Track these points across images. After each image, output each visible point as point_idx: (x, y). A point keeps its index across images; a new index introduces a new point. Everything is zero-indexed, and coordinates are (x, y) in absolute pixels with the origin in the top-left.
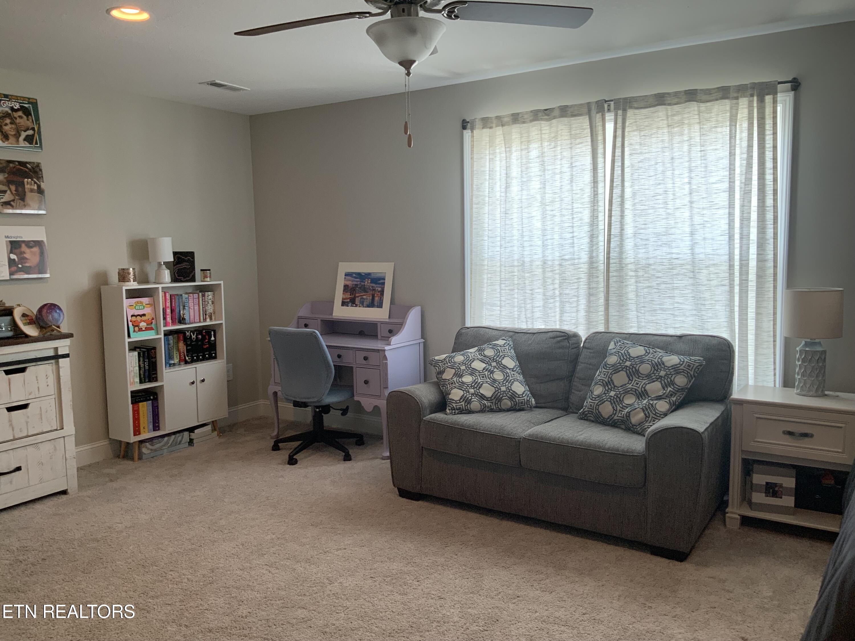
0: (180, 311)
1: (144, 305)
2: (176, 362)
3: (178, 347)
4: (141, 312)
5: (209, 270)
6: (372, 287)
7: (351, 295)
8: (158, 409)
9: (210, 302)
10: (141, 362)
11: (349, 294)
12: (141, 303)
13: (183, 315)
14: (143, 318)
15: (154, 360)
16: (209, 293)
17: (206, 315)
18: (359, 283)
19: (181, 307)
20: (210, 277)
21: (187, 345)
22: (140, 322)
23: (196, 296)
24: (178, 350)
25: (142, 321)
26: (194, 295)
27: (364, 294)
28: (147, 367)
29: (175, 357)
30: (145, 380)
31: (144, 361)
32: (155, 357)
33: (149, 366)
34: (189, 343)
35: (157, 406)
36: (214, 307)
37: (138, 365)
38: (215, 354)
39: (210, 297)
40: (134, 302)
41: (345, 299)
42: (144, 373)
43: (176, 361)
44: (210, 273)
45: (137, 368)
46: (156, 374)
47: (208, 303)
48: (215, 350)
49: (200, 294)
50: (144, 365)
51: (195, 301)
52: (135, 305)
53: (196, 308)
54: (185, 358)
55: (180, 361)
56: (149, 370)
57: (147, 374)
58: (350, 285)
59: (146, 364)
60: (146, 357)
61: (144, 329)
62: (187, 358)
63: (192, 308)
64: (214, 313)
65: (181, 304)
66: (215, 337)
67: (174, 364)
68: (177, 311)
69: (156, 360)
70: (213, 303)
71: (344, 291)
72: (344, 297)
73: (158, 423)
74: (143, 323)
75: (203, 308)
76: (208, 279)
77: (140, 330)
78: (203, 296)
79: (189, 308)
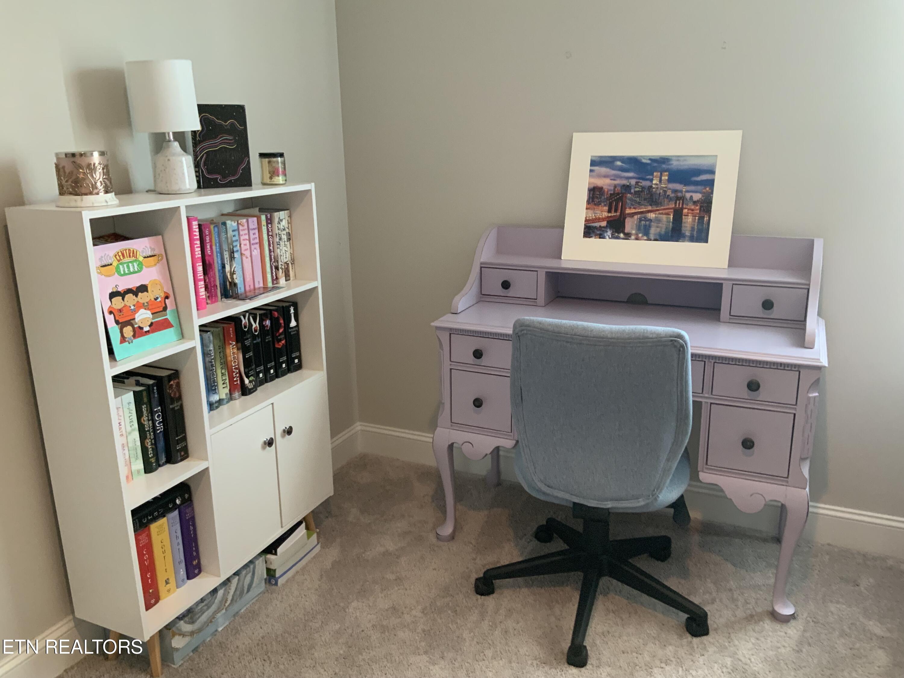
0: (224, 267)
1: (141, 259)
2: (223, 396)
3: (225, 356)
4: (133, 282)
5: (281, 155)
6: (675, 191)
7: (609, 211)
8: (194, 525)
9: (284, 237)
10: (145, 418)
11: (606, 208)
12: (133, 254)
13: (232, 274)
14: (143, 297)
15: (176, 406)
16: (282, 213)
17: (277, 268)
18: (633, 182)
19: (226, 255)
20: (285, 174)
21: (245, 350)
22: (135, 311)
23: (253, 221)
24: (225, 364)
25: (139, 306)
26: (250, 220)
27: (650, 208)
28: (160, 427)
29: (220, 382)
30: (157, 460)
31: (152, 413)
32: (180, 398)
33: (164, 422)
34: (247, 343)
35: (193, 518)
36: (292, 247)
37: (136, 425)
38: (299, 358)
39: (284, 223)
40: (112, 254)
41: (594, 221)
42: (155, 444)
43: (223, 392)
44: (284, 163)
45: (136, 435)
46: (185, 439)
47: (280, 239)
48: (299, 350)
49: (263, 217)
50: (154, 421)
51: (252, 236)
52: (115, 263)
53: (256, 253)
54: (242, 381)
55: (231, 392)
56: (166, 433)
57: (161, 444)
58: (606, 188)
59: (158, 419)
60: (155, 402)
61: (147, 329)
62: (247, 381)
63: (248, 253)
64: (293, 261)
65: (225, 247)
66: (297, 320)
67: (220, 402)
68: (217, 266)
69: (181, 406)
70: (289, 239)
71: (588, 202)
72: (591, 215)
73: (198, 557)
74: (142, 311)
75: (270, 251)
76: (280, 179)
77: (138, 332)
78: (270, 221)
79: (241, 254)
